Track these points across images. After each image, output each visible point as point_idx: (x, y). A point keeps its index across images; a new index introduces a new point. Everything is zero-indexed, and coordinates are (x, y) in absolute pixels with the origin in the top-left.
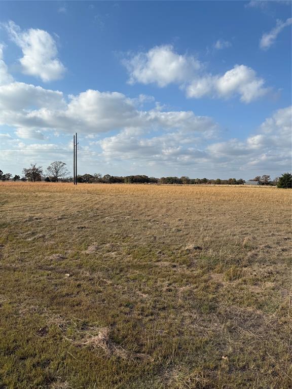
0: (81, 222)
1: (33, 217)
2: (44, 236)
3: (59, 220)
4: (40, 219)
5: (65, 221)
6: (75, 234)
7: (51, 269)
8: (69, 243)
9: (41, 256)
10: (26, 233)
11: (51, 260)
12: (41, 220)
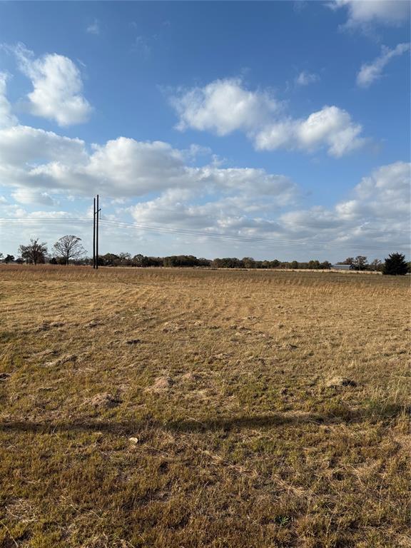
0: (128, 331)
1: (50, 322)
2: (74, 358)
3: (91, 327)
4: (62, 325)
5: (101, 329)
6: (126, 354)
7: (101, 427)
8: (119, 371)
9: (75, 398)
10: (44, 352)
11: (97, 406)
12: (63, 328)
